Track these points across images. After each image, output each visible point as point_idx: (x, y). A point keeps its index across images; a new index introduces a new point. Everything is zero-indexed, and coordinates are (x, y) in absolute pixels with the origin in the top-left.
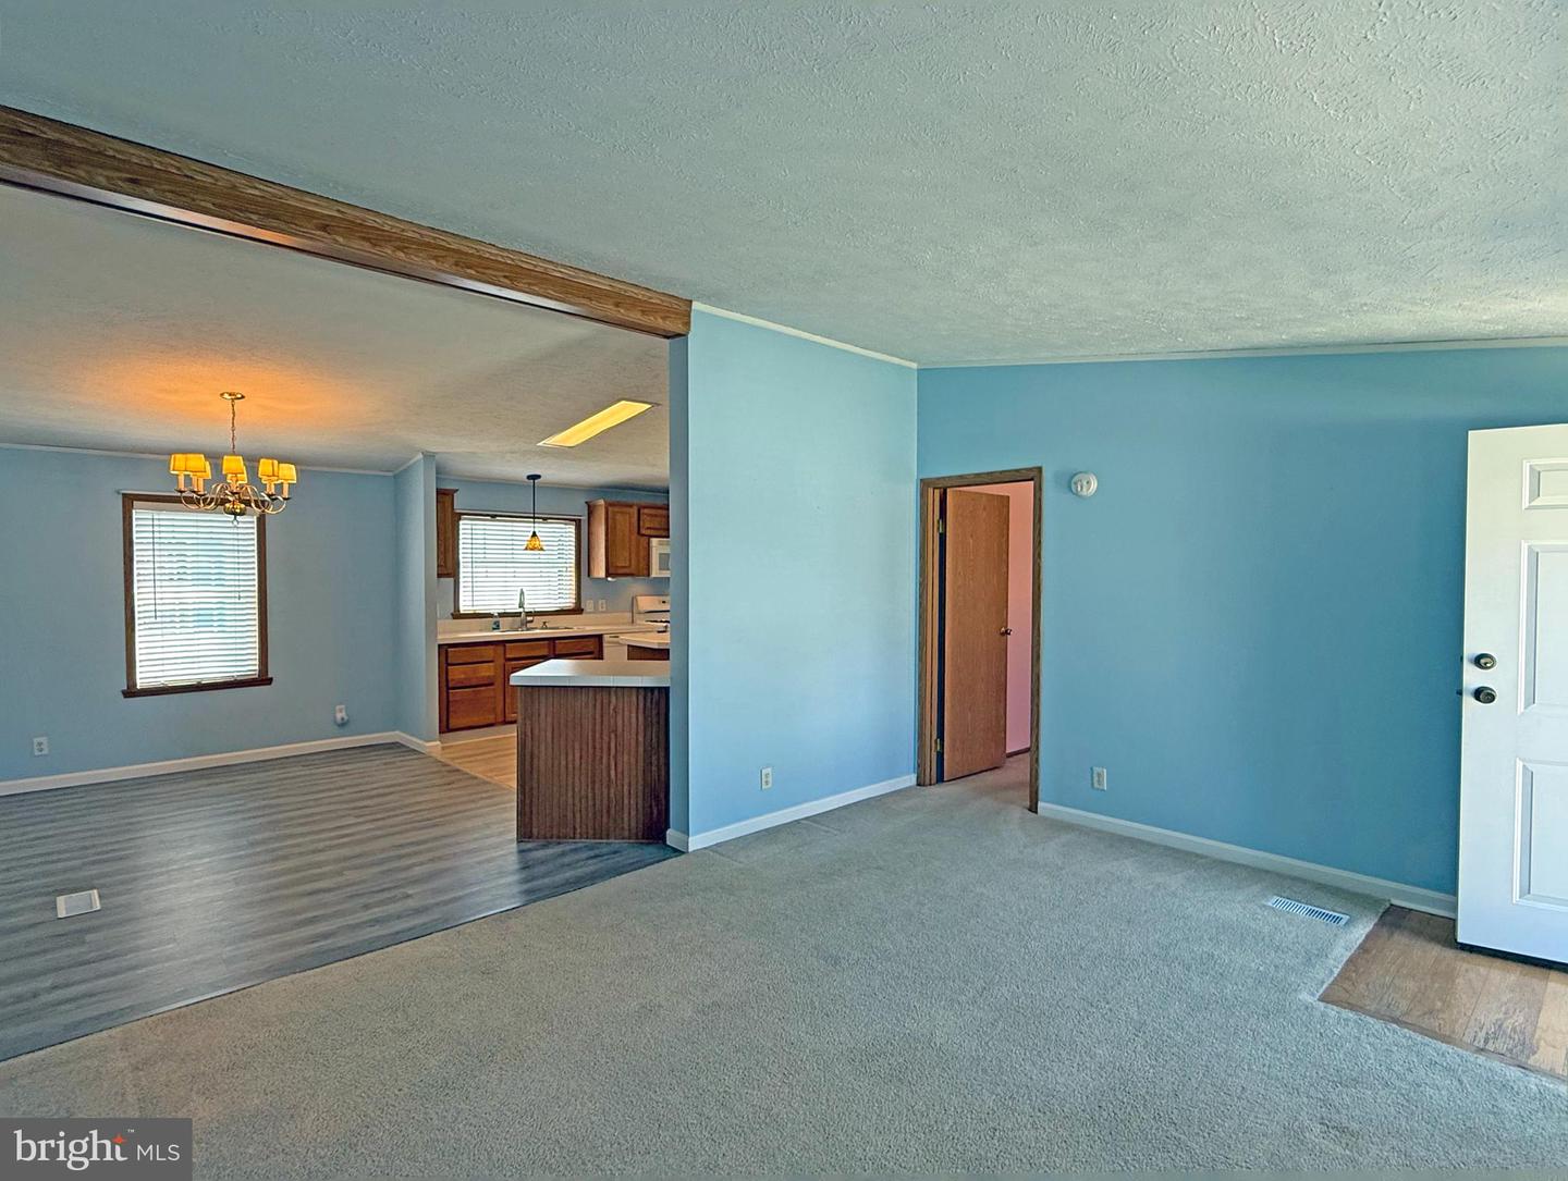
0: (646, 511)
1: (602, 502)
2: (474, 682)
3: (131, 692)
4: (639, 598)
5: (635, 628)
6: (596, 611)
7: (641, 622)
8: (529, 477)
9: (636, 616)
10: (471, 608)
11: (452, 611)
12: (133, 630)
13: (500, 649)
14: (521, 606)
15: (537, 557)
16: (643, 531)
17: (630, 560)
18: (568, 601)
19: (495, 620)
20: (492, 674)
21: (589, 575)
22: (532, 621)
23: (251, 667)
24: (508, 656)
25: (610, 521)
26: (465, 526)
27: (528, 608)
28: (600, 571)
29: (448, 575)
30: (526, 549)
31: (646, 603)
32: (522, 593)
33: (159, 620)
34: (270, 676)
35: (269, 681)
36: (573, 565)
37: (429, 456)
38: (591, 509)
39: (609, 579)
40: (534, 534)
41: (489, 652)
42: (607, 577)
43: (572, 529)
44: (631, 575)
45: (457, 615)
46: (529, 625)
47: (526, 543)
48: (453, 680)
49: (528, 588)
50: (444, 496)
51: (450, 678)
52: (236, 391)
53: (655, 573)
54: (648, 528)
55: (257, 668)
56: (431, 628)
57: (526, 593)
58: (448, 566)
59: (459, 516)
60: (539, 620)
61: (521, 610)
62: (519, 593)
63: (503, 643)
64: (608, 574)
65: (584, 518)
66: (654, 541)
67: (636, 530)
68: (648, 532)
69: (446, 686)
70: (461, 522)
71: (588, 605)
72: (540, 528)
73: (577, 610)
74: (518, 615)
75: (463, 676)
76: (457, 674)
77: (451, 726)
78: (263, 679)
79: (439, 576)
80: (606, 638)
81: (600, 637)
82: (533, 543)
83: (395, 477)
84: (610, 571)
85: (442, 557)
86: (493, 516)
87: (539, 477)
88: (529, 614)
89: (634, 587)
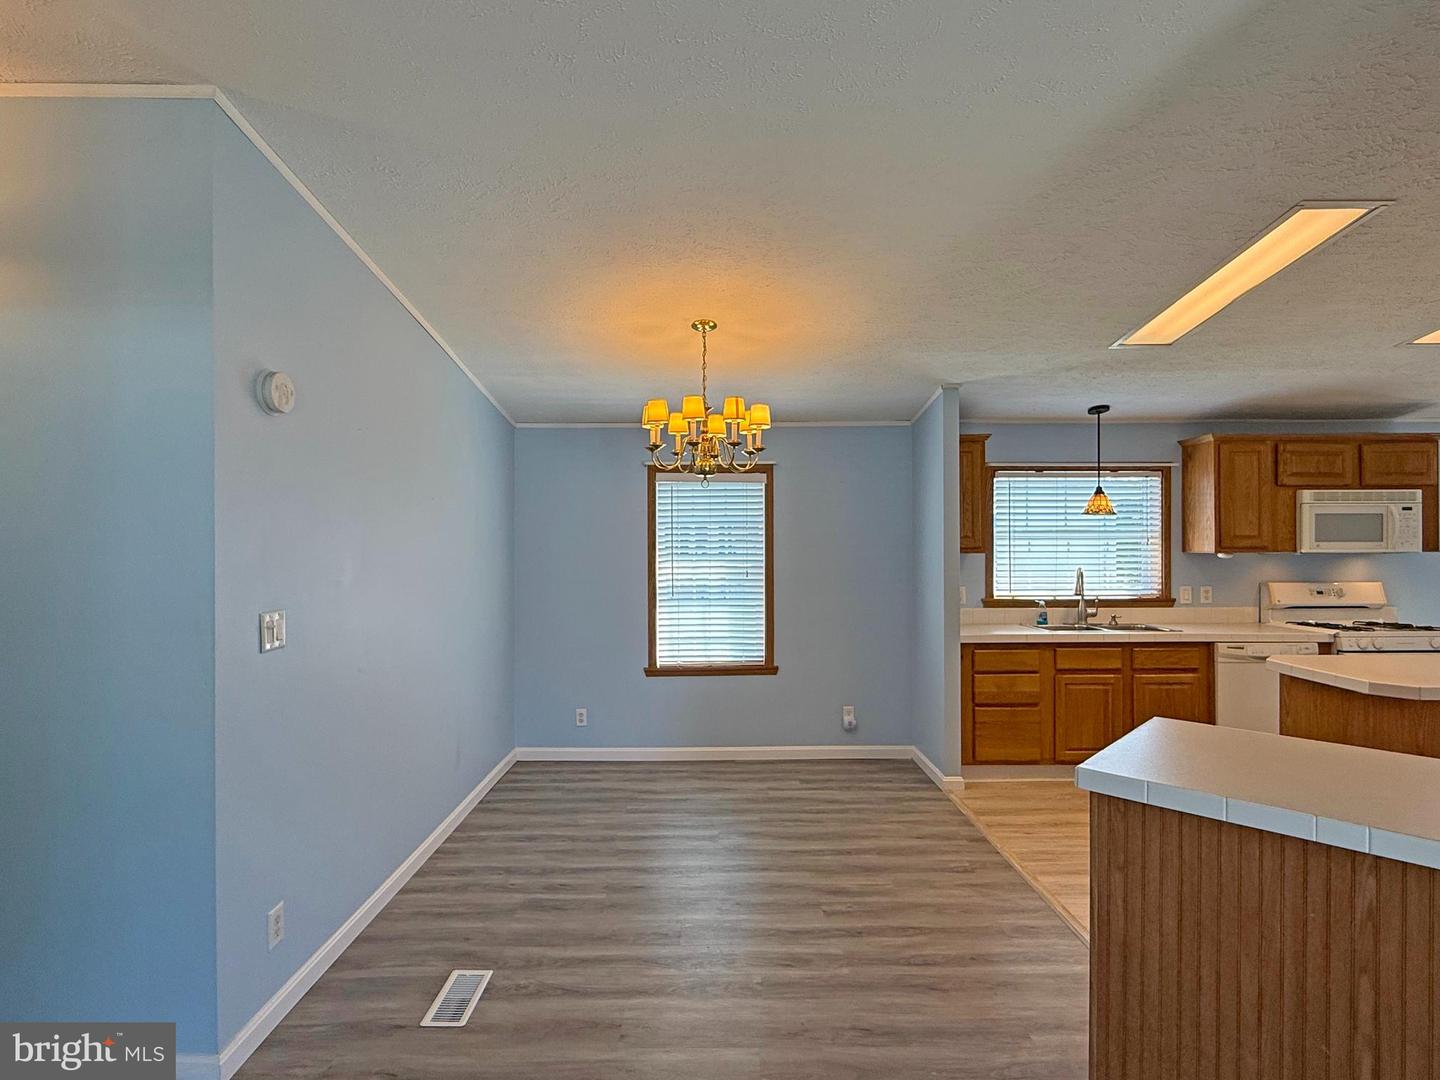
0: (1289, 447)
1: (1210, 438)
2: (1012, 699)
3: (652, 671)
4: (1274, 586)
5: (1266, 633)
6: (1195, 602)
7: (1278, 623)
8: (1092, 410)
9: (1267, 615)
10: (1007, 593)
11: (983, 596)
12: (655, 606)
13: (1048, 654)
14: (1079, 591)
15: (1102, 523)
16: (1286, 480)
17: (1260, 526)
18: (1152, 587)
19: (1043, 610)
20: (1036, 689)
21: (1184, 550)
22: (1094, 615)
23: (757, 654)
24: (1059, 666)
25: (1224, 465)
26: (1000, 483)
27: (1089, 594)
28: (1205, 540)
29: (976, 550)
30: (1088, 513)
31: (1286, 593)
32: (1081, 576)
33: (676, 596)
34: (775, 664)
35: (774, 671)
36: (1158, 535)
37: (950, 389)
38: (1188, 452)
39: (1220, 555)
40: (1099, 491)
41: (1031, 658)
42: (1217, 552)
43: (1155, 482)
44: (1263, 549)
45: (990, 602)
46: (1090, 620)
47: (1086, 504)
48: (980, 693)
49: (1087, 568)
50: (971, 446)
51: (977, 690)
52: (707, 319)
53: (1308, 544)
54: (1293, 474)
55: (764, 654)
56: (953, 623)
57: (1085, 574)
58: (976, 535)
59: (993, 472)
60: (1105, 614)
61: (1079, 598)
62: (1075, 574)
63: (1054, 647)
64: (1220, 546)
65: (1177, 465)
66: (1307, 495)
67: (1271, 476)
68: (1293, 481)
69: (972, 701)
70: (995, 480)
71: (1182, 593)
72: (1108, 481)
73: (1165, 600)
74: (1073, 604)
75: (994, 690)
76: (987, 685)
77: (978, 758)
78: (768, 668)
79: (964, 550)
80: (1221, 649)
81: (1209, 647)
82: (1097, 503)
83: (913, 425)
84: (1226, 543)
85: (968, 525)
86: (1040, 470)
87: (1106, 408)
88: (1090, 603)
89: (1265, 567)
